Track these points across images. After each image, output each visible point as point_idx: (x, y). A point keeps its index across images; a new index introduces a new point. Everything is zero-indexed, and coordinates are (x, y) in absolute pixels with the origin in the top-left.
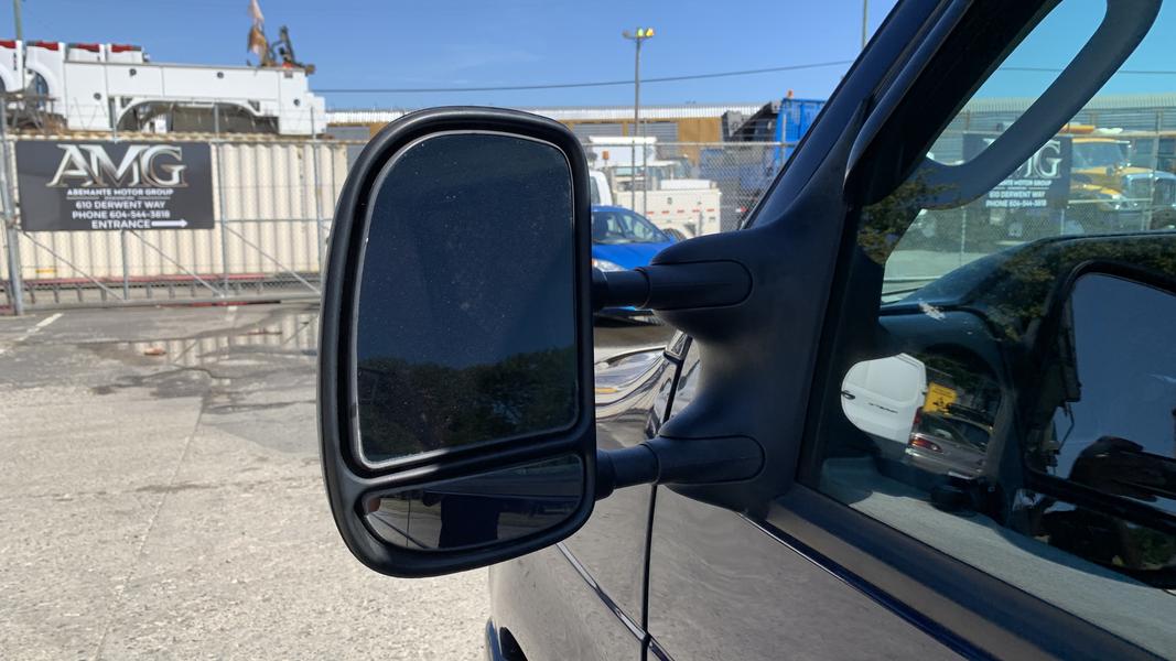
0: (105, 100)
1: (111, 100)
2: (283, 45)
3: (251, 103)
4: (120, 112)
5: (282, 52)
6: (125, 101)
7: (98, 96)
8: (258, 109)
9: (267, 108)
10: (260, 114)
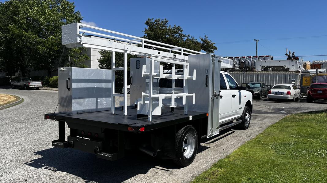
0: (261, 66)
1: (262, 66)
2: (293, 55)
3: (285, 66)
4: (263, 68)
5: (293, 56)
6: (264, 66)
7: (260, 66)
9: (287, 66)
10: (286, 67)
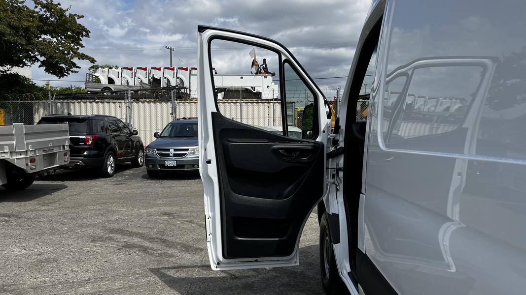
2: (264, 65)
3: (252, 87)
8: (254, 90)
9: (257, 89)
10: (255, 92)
